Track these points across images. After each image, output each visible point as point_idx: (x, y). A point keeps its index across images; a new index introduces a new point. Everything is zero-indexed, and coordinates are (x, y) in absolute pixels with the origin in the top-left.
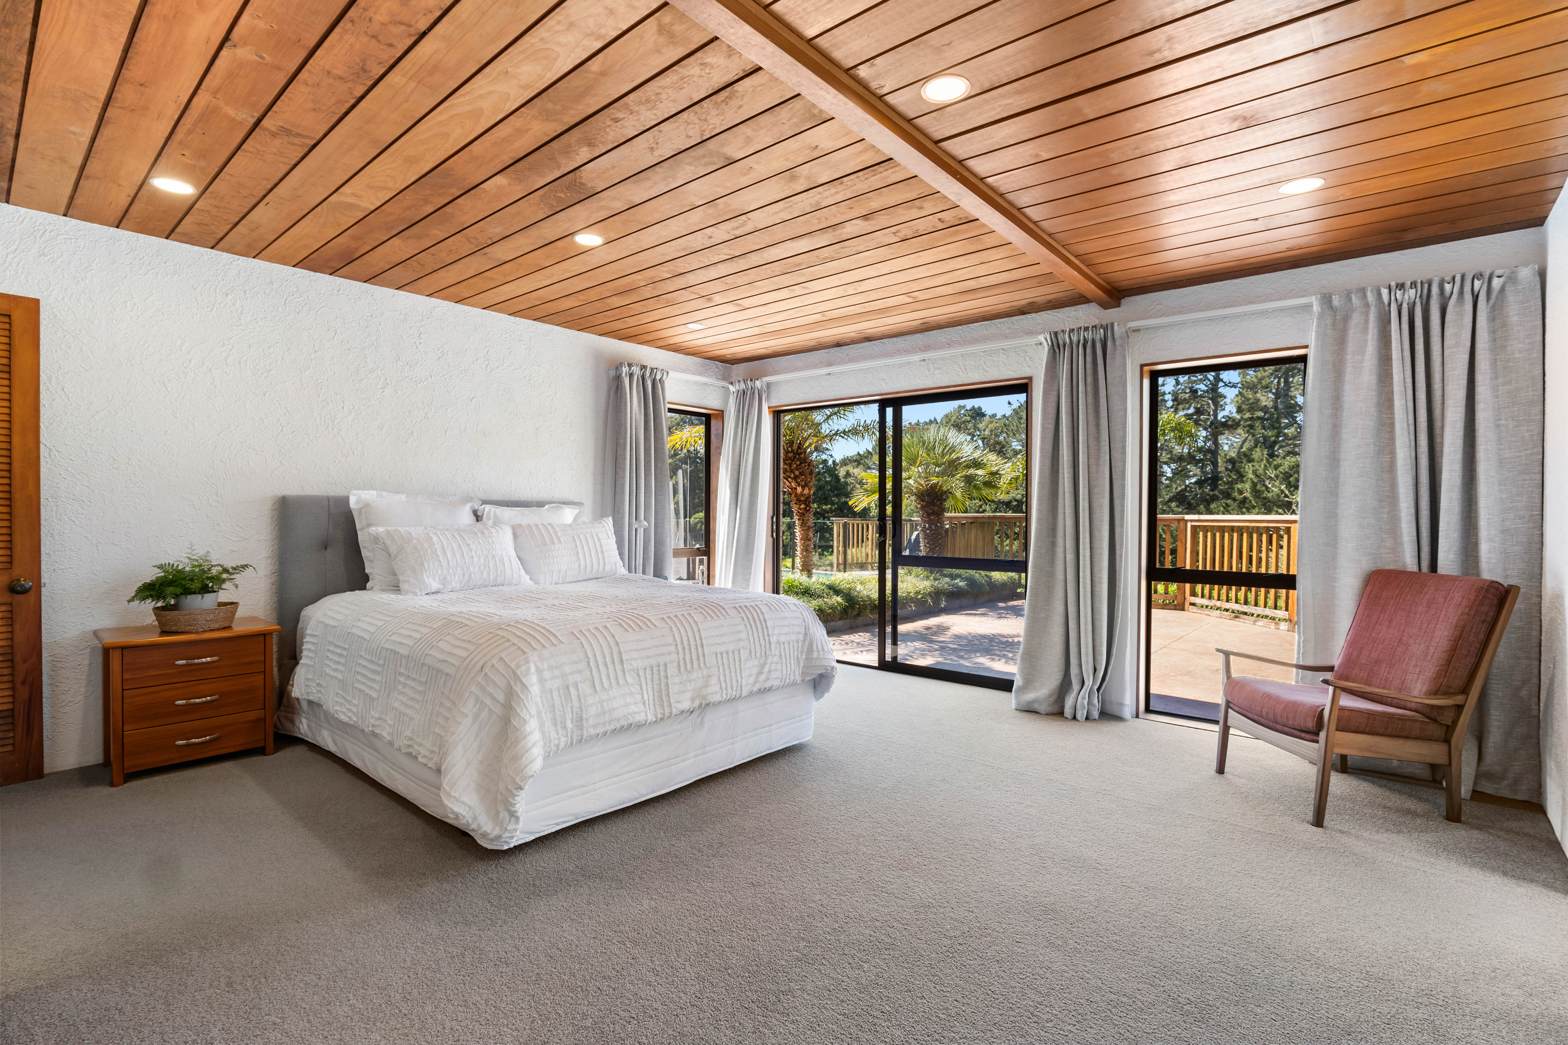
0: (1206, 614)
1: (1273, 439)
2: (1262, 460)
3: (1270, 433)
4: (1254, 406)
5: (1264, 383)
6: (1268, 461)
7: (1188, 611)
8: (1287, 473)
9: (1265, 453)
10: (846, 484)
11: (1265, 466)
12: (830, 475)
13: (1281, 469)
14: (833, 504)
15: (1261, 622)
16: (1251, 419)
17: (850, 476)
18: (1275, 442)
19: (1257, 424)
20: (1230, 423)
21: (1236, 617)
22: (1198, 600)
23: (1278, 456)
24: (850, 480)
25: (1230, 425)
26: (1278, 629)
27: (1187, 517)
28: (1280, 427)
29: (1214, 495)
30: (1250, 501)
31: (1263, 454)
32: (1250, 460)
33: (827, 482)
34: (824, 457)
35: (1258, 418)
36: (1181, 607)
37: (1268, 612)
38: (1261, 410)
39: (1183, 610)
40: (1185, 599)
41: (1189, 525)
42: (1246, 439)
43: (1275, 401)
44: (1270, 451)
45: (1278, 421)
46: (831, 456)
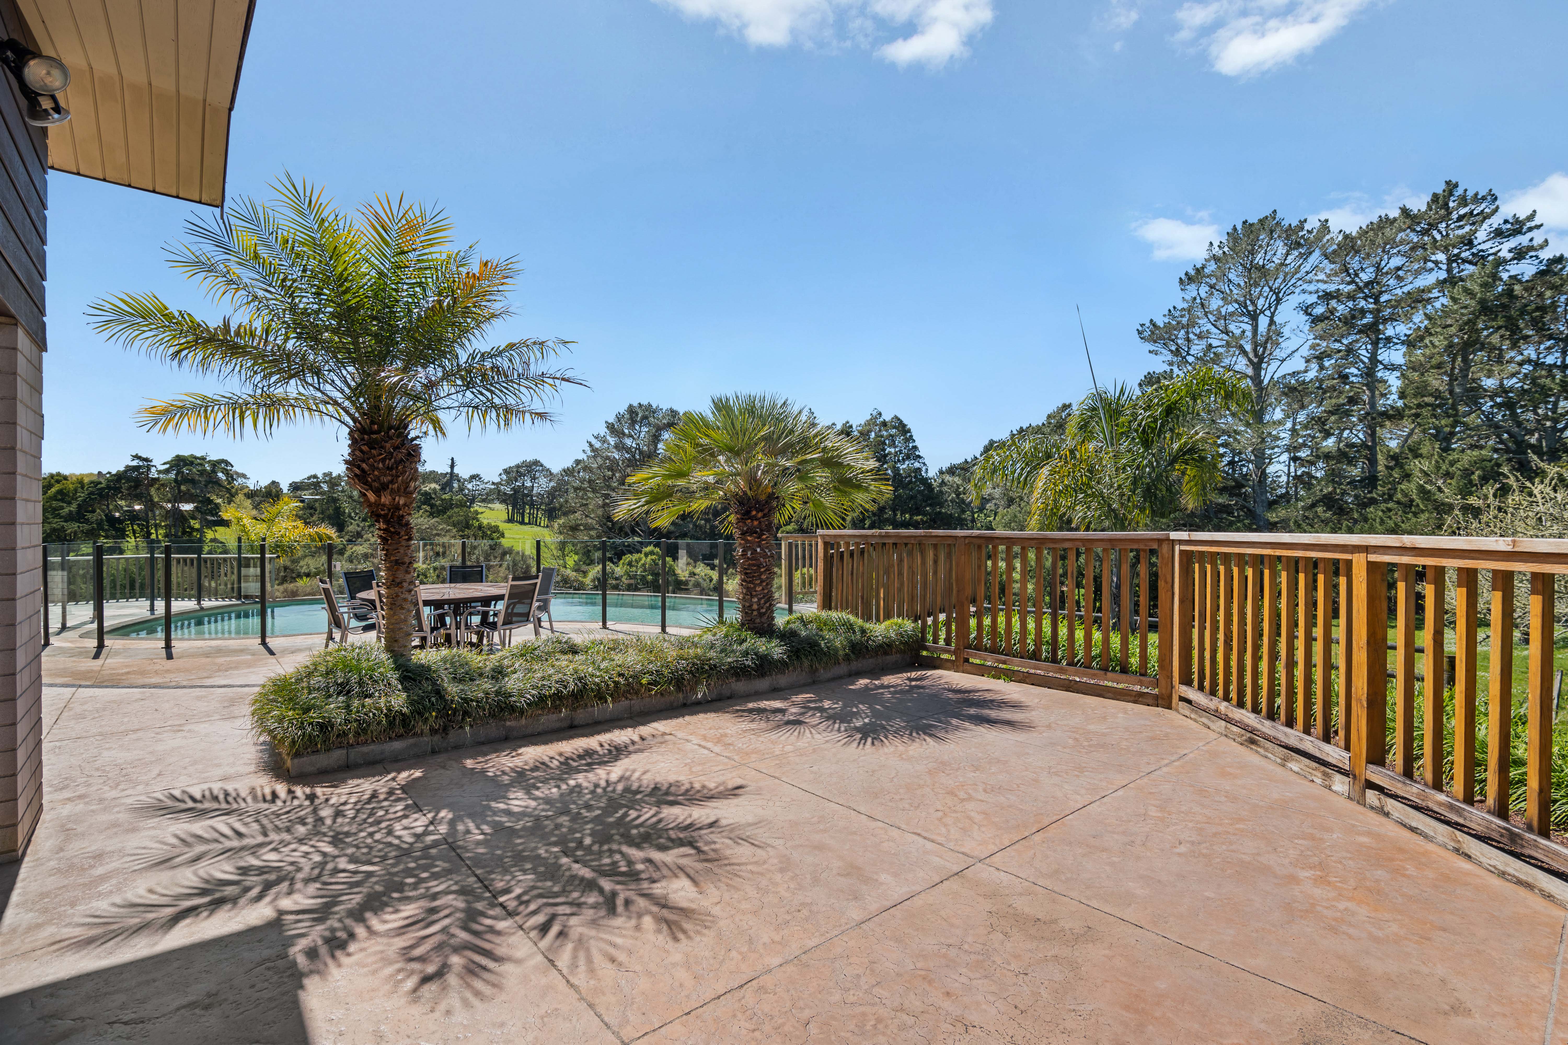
0: (1204, 725)
1: (1447, 429)
2: (1432, 455)
3: (1443, 422)
4: (1422, 390)
5: (1434, 362)
6: (1440, 456)
7: (1177, 711)
8: (1466, 469)
9: (1437, 446)
10: (941, 492)
11: (1437, 462)
12: (924, 484)
13: (1458, 465)
14: (924, 515)
15: (1297, 764)
16: (1419, 406)
17: (946, 485)
18: (1452, 434)
19: (1425, 412)
20: (1391, 412)
21: (1252, 742)
22: (1192, 694)
23: (1454, 450)
24: (945, 489)
25: (1395, 415)
26: (1329, 788)
27: (1174, 535)
28: (1456, 415)
29: (1372, 498)
30: (1418, 505)
31: (1434, 448)
32: (1417, 456)
33: (919, 492)
34: (917, 465)
35: (1427, 405)
36: (1164, 701)
37: (1310, 744)
38: (1431, 395)
39: (1169, 707)
40: (1172, 687)
41: (1177, 548)
42: (1412, 430)
43: (1450, 384)
44: (1444, 444)
45: (1454, 407)
46: (924, 464)
